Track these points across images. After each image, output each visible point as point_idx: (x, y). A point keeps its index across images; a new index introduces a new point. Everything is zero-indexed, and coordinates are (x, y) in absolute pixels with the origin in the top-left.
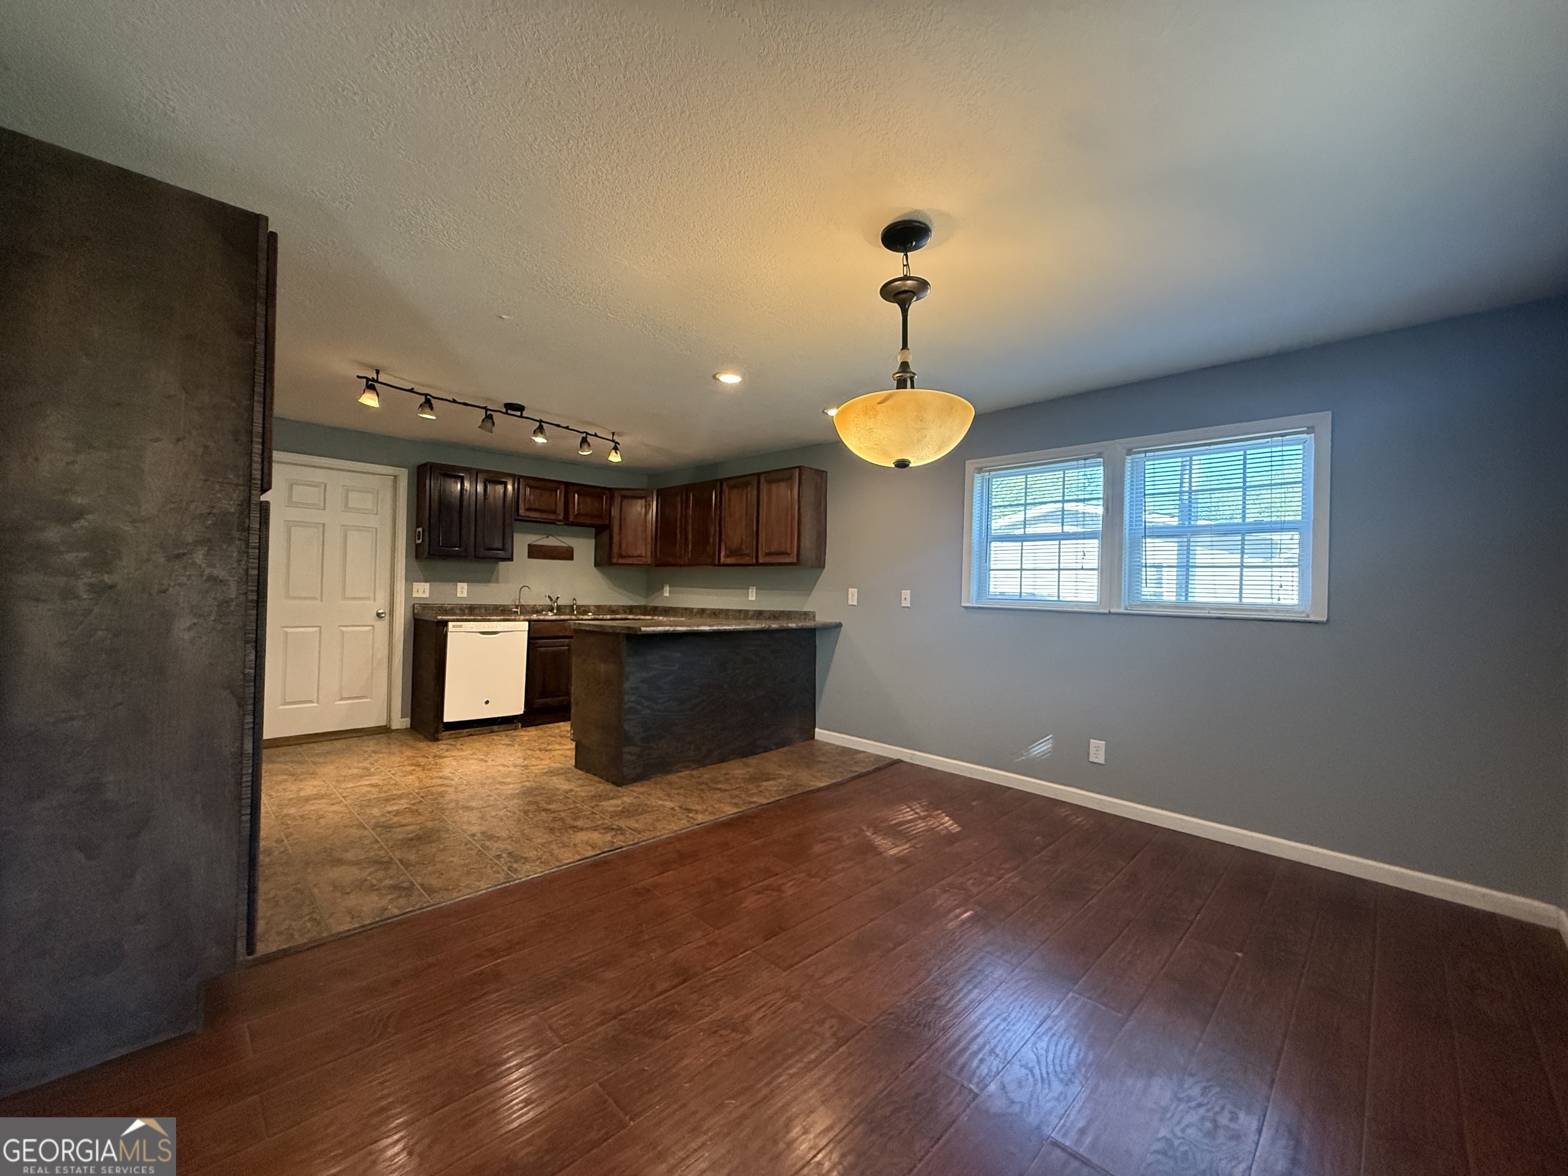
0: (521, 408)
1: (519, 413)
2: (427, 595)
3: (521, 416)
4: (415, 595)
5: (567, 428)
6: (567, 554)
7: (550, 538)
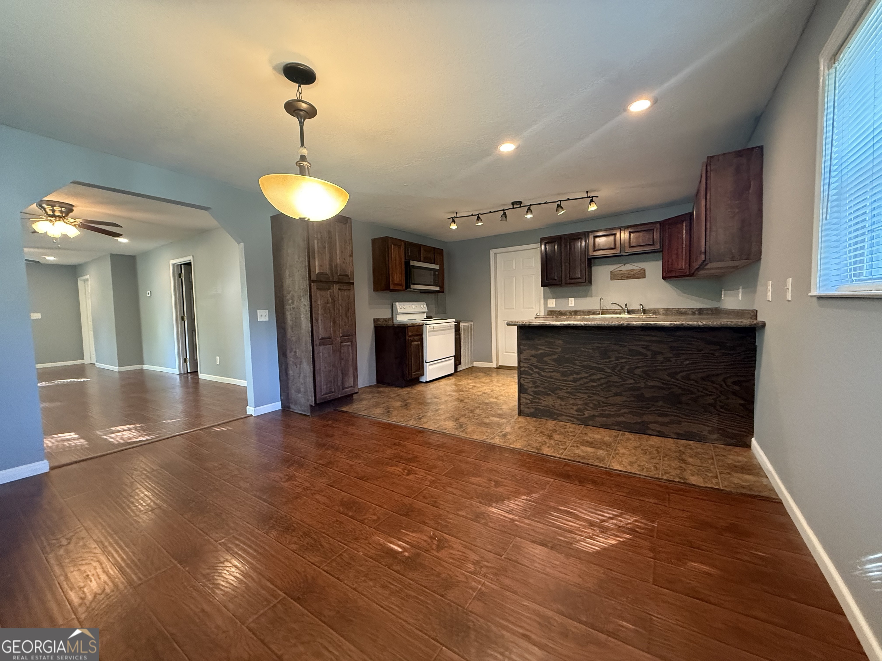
0: (521, 203)
1: (519, 206)
2: (554, 306)
4: (549, 306)
5: (546, 203)
6: (641, 275)
7: (627, 265)
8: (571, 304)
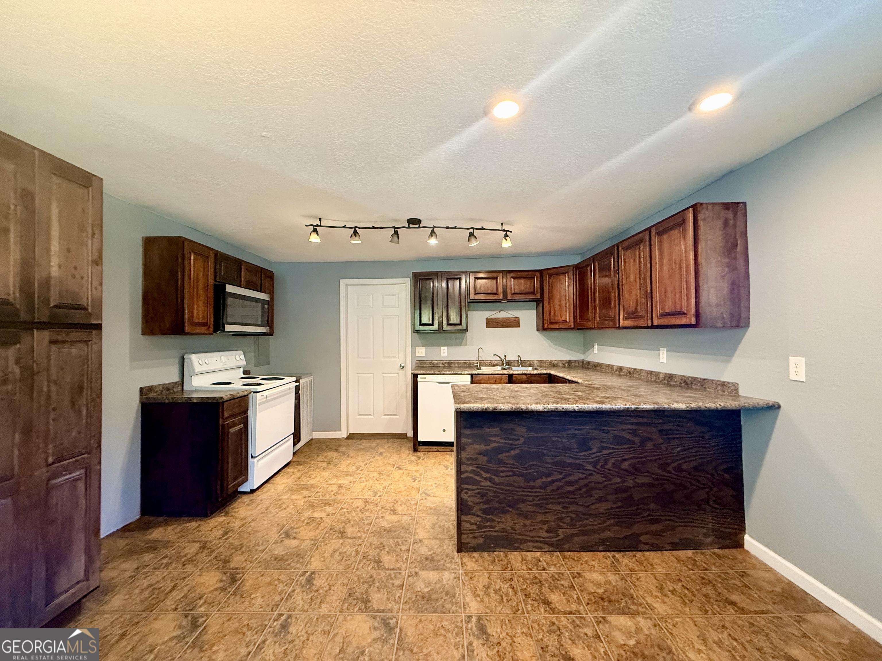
0: (419, 221)
1: (417, 226)
2: (423, 355)
3: (419, 227)
4: (417, 355)
5: (455, 228)
6: (515, 323)
7: (502, 312)
8: (444, 353)
